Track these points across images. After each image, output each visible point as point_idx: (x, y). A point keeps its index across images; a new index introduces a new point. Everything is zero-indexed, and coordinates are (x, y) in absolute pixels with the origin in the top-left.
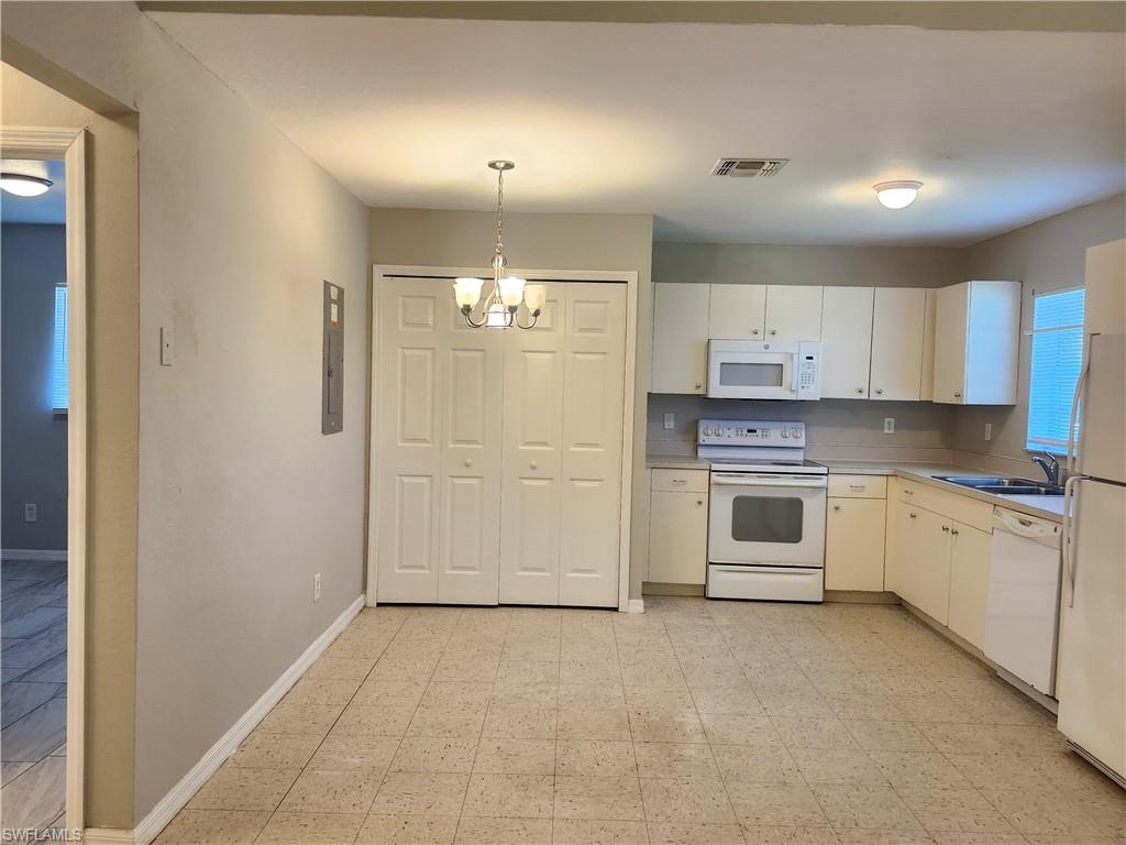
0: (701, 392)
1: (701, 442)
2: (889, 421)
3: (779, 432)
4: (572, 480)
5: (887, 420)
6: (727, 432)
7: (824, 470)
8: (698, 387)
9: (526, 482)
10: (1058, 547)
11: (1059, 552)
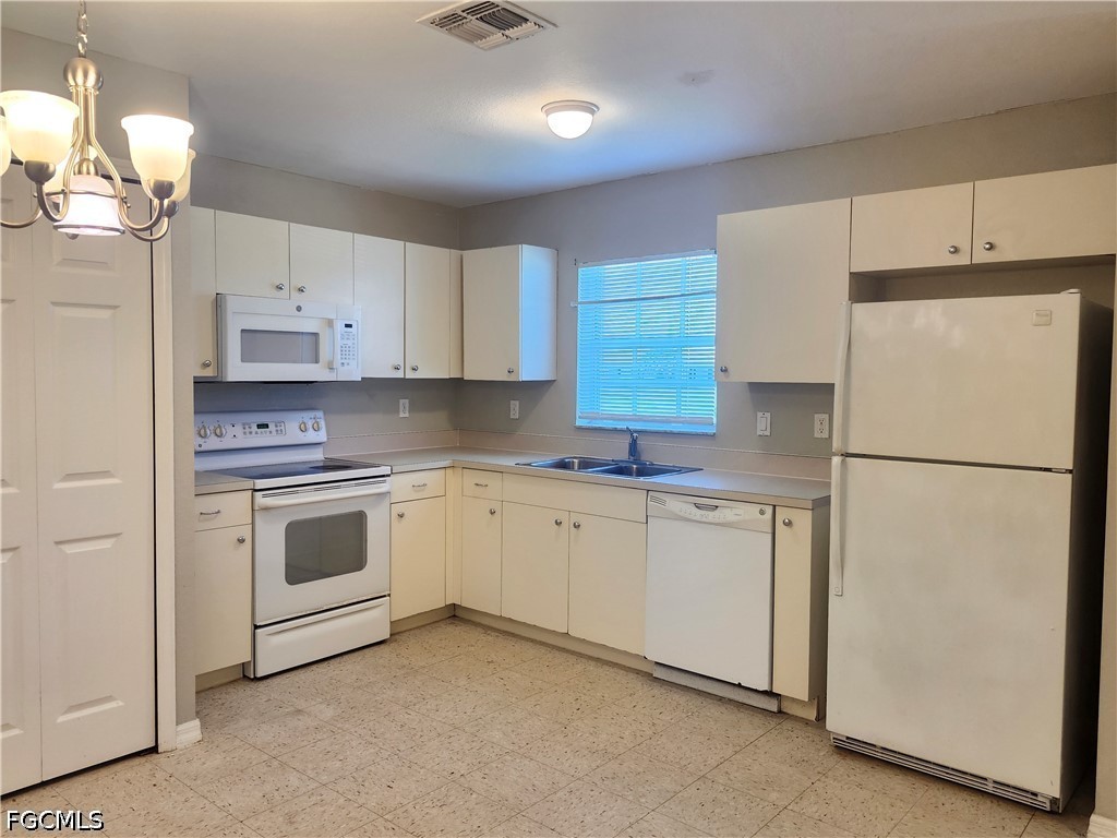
0: (210, 373)
2: (404, 403)
3: (296, 425)
4: (58, 543)
5: (402, 401)
7: (385, 470)
8: (206, 365)
10: (770, 530)
11: (769, 537)
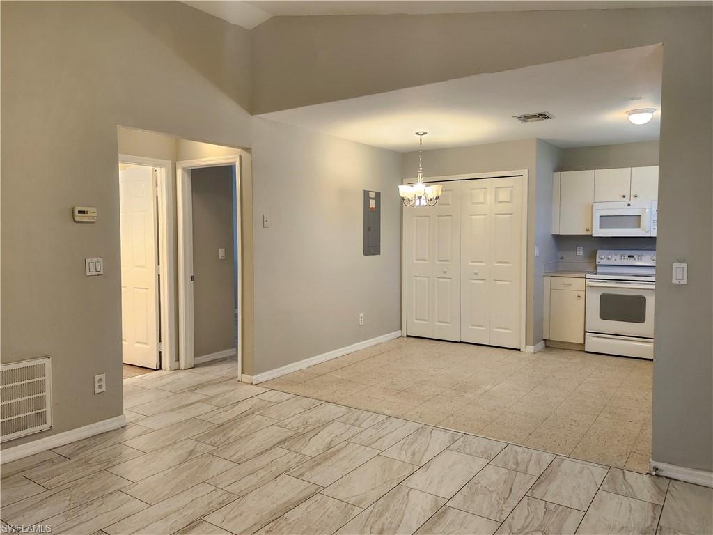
0: (589, 233)
1: (597, 263)
3: (649, 257)
4: (495, 281)
6: (614, 257)
8: (587, 231)
9: (472, 281)
